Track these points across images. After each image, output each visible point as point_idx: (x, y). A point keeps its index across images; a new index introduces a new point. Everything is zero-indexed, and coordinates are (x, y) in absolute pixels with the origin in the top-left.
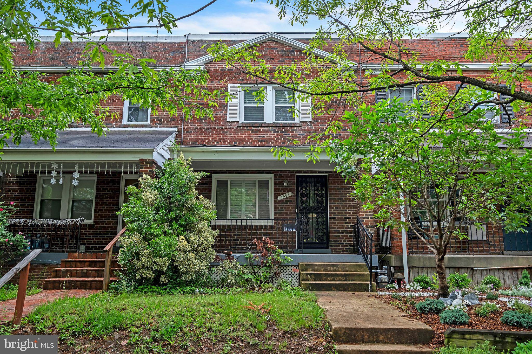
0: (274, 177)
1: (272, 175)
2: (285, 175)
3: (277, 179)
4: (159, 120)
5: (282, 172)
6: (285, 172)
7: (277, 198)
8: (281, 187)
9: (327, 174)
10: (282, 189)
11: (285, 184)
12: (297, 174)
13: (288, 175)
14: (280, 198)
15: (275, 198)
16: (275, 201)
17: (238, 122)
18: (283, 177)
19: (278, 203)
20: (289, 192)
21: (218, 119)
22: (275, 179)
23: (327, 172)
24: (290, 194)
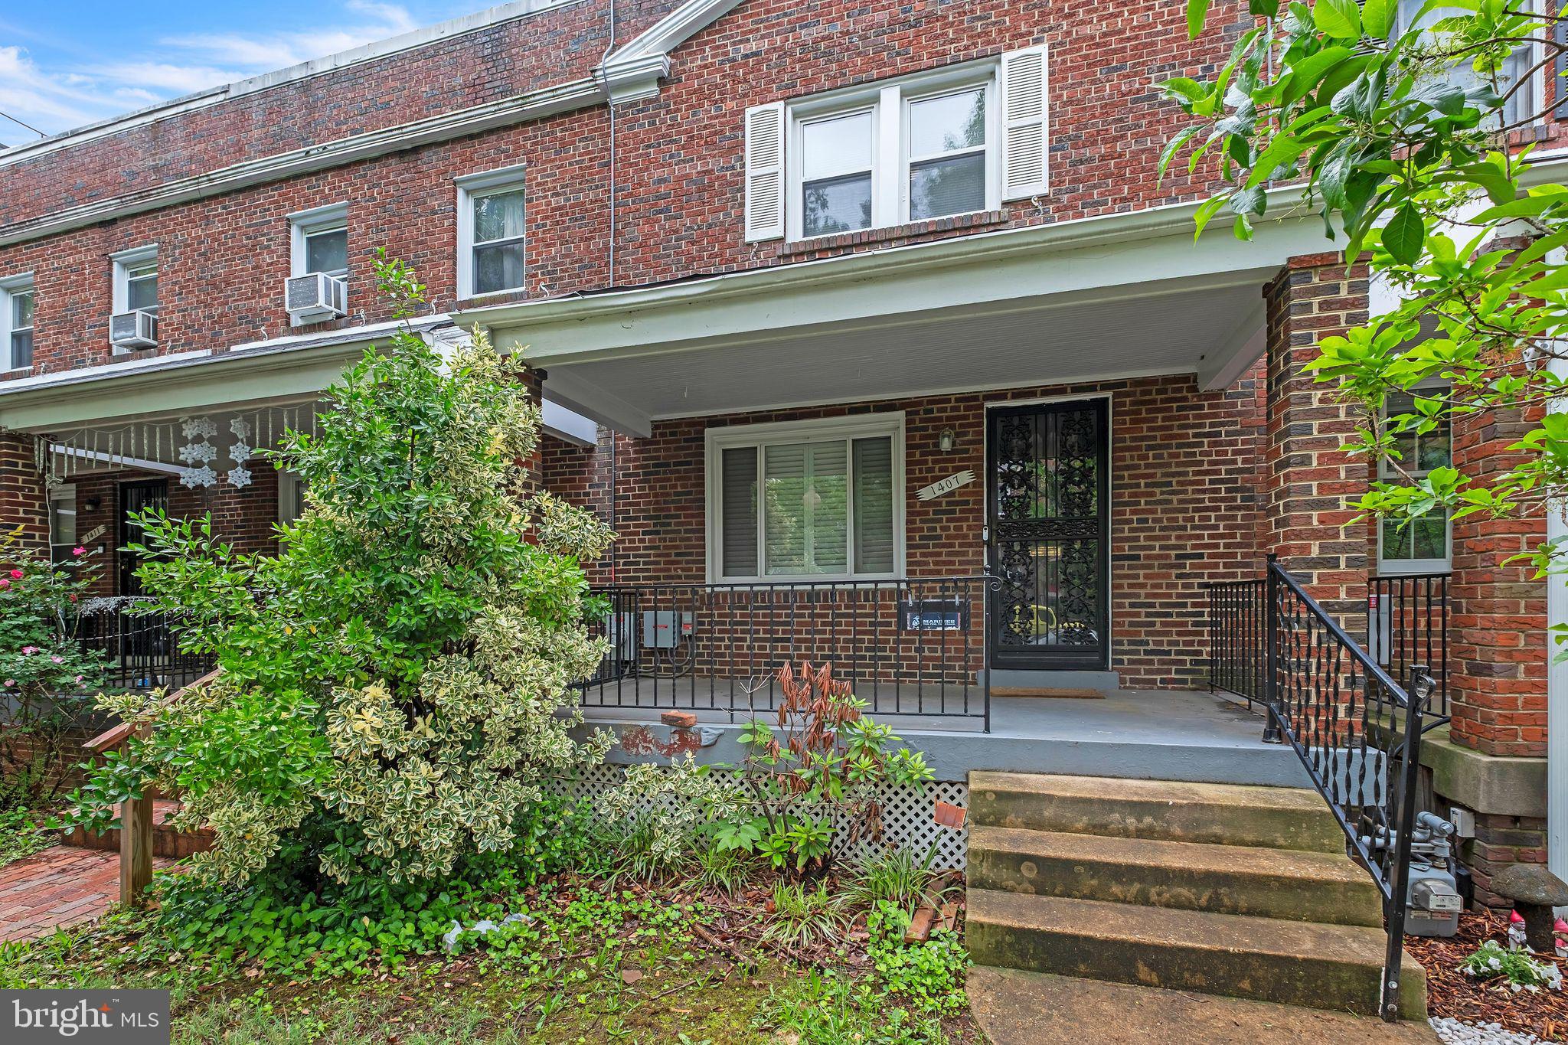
0: (908, 422)
1: (901, 415)
2: (944, 410)
3: (917, 429)
4: (549, 273)
5: (933, 400)
6: (944, 399)
7: (915, 497)
8: (931, 453)
9: (1109, 394)
10: (935, 462)
11: (946, 444)
12: (989, 405)
13: (955, 409)
14: (927, 494)
15: (911, 494)
16: (908, 505)
17: (782, 240)
18: (940, 419)
19: (919, 514)
20: (958, 469)
21: (717, 240)
22: (908, 430)
23: (1106, 386)
24: (965, 477)
